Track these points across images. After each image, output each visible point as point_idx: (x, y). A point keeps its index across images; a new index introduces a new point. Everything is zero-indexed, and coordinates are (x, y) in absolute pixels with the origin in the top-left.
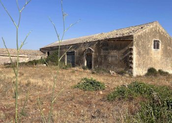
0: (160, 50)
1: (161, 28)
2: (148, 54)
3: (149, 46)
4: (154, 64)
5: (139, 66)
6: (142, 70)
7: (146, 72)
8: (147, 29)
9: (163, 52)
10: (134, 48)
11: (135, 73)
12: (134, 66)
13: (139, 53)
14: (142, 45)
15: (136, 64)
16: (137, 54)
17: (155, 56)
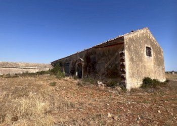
0: (152, 57)
1: (151, 35)
2: (141, 61)
3: (142, 52)
4: (149, 73)
5: (133, 75)
6: (136, 81)
7: (141, 83)
8: (139, 33)
9: (156, 61)
10: (126, 52)
11: (129, 86)
12: (127, 75)
13: (132, 59)
14: (135, 50)
15: (130, 73)
16: (130, 60)
17: (149, 64)
